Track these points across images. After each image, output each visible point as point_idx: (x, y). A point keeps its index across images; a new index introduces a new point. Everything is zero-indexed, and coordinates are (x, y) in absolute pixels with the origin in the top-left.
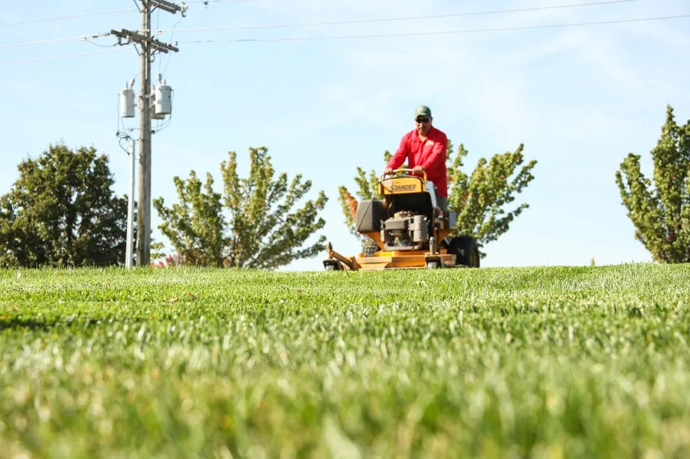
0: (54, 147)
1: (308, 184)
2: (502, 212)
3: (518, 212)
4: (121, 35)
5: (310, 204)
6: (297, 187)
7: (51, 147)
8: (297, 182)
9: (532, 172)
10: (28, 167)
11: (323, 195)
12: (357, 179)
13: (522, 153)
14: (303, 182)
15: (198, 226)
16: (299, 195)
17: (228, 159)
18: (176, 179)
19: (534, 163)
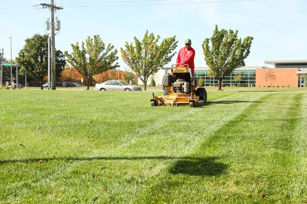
0: (36, 34)
1: (113, 47)
2: (168, 56)
3: (174, 55)
4: (44, 5)
5: (112, 53)
6: (109, 47)
7: (35, 35)
8: (109, 46)
9: (177, 44)
10: (28, 41)
11: (116, 50)
12: (126, 45)
13: (175, 38)
14: (111, 46)
15: (78, 59)
16: (110, 50)
17: (87, 38)
18: (72, 45)
19: (177, 42)
